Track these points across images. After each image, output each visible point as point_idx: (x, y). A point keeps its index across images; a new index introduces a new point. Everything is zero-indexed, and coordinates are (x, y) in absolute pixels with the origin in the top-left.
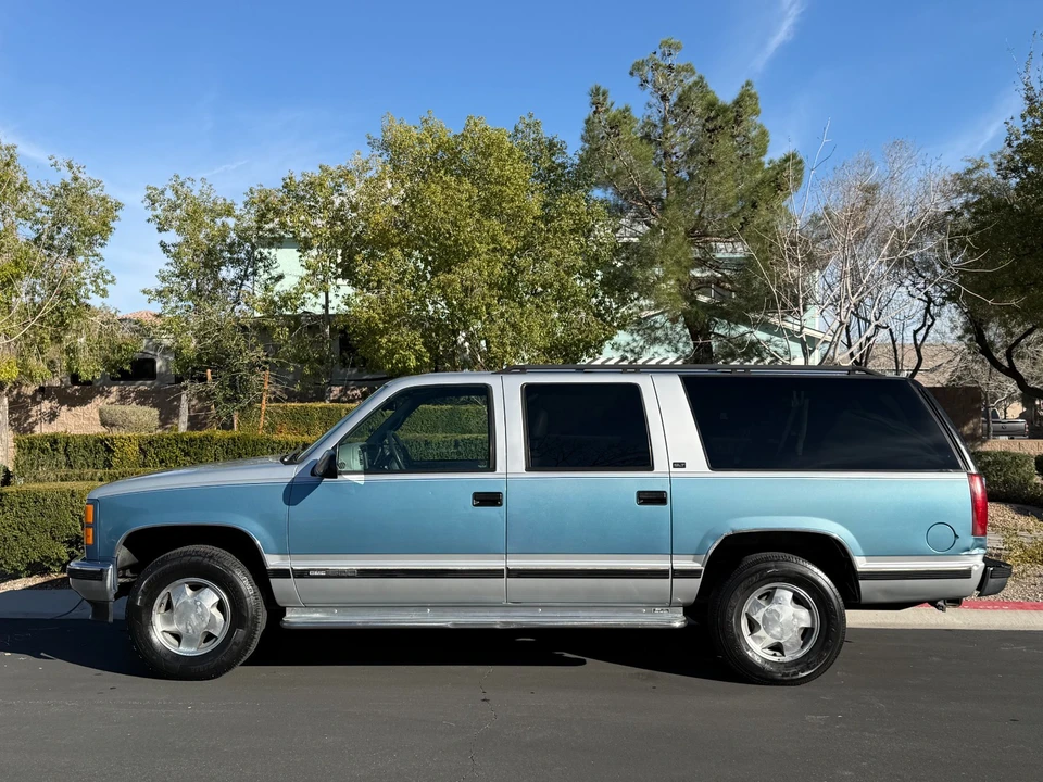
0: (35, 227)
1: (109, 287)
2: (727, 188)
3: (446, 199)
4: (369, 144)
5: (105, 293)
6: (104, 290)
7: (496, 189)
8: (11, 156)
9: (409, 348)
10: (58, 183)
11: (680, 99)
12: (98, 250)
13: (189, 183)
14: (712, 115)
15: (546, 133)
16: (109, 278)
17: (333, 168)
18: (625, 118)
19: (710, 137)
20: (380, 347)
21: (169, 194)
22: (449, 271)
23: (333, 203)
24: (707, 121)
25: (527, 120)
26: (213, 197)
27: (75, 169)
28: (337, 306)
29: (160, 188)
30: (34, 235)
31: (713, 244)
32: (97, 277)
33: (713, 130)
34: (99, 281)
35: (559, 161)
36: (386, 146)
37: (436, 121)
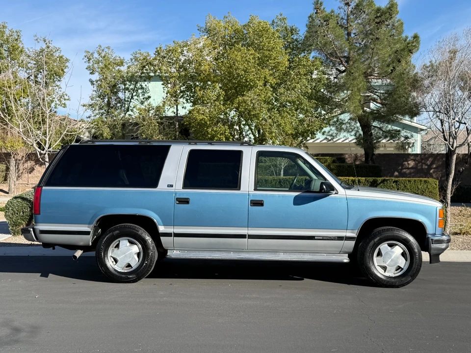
0: (28, 72)
1: (67, 102)
2: (385, 52)
3: (242, 58)
4: (198, 30)
5: (65, 106)
6: (64, 104)
7: (267, 53)
8: (18, 36)
9: (222, 134)
10: (38, 49)
11: (357, 5)
12: (58, 83)
13: (106, 50)
14: (378, 15)
15: (289, 24)
16: (66, 97)
17: (180, 42)
18: (331, 16)
19: (377, 26)
20: (208, 133)
21: (96, 55)
22: (243, 95)
23: (180, 60)
24: (376, 18)
25: (279, 17)
26: (114, 56)
27: (47, 42)
28: (182, 112)
29: (91, 52)
30: (27, 76)
31: (370, 80)
32: (61, 97)
33: (379, 23)
34: (61, 99)
35: (295, 38)
36: (208, 31)
37: (233, 18)
